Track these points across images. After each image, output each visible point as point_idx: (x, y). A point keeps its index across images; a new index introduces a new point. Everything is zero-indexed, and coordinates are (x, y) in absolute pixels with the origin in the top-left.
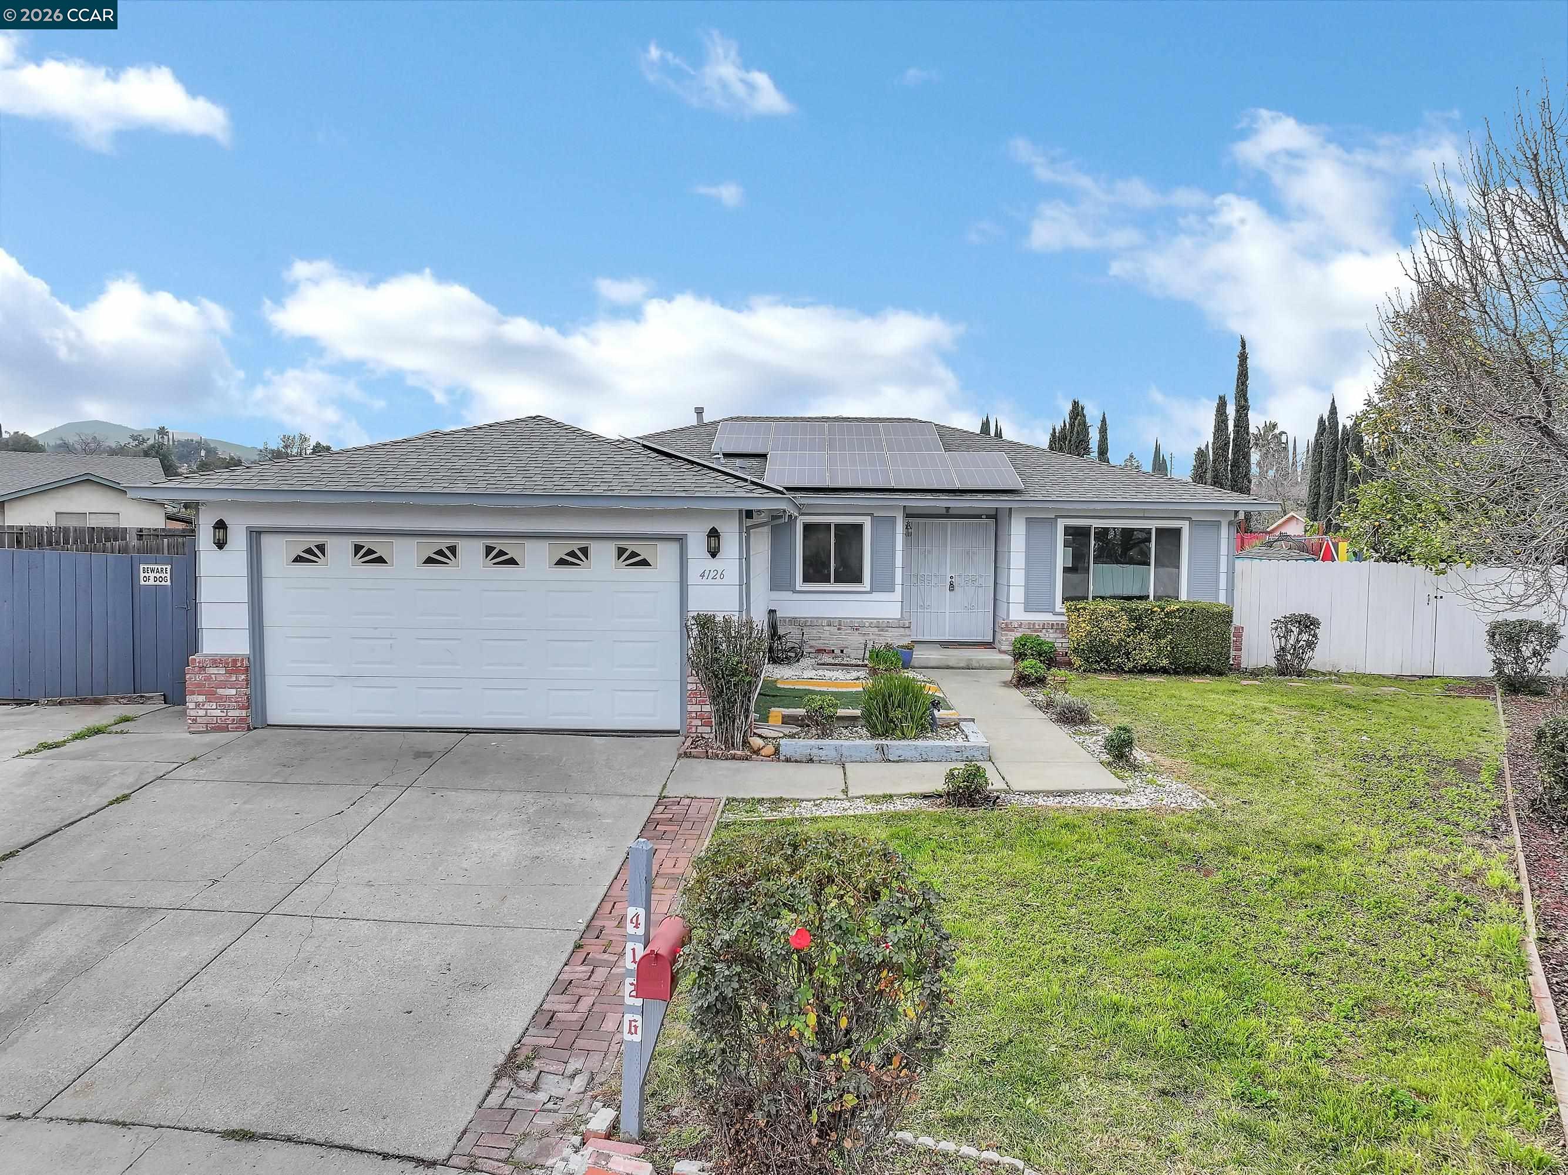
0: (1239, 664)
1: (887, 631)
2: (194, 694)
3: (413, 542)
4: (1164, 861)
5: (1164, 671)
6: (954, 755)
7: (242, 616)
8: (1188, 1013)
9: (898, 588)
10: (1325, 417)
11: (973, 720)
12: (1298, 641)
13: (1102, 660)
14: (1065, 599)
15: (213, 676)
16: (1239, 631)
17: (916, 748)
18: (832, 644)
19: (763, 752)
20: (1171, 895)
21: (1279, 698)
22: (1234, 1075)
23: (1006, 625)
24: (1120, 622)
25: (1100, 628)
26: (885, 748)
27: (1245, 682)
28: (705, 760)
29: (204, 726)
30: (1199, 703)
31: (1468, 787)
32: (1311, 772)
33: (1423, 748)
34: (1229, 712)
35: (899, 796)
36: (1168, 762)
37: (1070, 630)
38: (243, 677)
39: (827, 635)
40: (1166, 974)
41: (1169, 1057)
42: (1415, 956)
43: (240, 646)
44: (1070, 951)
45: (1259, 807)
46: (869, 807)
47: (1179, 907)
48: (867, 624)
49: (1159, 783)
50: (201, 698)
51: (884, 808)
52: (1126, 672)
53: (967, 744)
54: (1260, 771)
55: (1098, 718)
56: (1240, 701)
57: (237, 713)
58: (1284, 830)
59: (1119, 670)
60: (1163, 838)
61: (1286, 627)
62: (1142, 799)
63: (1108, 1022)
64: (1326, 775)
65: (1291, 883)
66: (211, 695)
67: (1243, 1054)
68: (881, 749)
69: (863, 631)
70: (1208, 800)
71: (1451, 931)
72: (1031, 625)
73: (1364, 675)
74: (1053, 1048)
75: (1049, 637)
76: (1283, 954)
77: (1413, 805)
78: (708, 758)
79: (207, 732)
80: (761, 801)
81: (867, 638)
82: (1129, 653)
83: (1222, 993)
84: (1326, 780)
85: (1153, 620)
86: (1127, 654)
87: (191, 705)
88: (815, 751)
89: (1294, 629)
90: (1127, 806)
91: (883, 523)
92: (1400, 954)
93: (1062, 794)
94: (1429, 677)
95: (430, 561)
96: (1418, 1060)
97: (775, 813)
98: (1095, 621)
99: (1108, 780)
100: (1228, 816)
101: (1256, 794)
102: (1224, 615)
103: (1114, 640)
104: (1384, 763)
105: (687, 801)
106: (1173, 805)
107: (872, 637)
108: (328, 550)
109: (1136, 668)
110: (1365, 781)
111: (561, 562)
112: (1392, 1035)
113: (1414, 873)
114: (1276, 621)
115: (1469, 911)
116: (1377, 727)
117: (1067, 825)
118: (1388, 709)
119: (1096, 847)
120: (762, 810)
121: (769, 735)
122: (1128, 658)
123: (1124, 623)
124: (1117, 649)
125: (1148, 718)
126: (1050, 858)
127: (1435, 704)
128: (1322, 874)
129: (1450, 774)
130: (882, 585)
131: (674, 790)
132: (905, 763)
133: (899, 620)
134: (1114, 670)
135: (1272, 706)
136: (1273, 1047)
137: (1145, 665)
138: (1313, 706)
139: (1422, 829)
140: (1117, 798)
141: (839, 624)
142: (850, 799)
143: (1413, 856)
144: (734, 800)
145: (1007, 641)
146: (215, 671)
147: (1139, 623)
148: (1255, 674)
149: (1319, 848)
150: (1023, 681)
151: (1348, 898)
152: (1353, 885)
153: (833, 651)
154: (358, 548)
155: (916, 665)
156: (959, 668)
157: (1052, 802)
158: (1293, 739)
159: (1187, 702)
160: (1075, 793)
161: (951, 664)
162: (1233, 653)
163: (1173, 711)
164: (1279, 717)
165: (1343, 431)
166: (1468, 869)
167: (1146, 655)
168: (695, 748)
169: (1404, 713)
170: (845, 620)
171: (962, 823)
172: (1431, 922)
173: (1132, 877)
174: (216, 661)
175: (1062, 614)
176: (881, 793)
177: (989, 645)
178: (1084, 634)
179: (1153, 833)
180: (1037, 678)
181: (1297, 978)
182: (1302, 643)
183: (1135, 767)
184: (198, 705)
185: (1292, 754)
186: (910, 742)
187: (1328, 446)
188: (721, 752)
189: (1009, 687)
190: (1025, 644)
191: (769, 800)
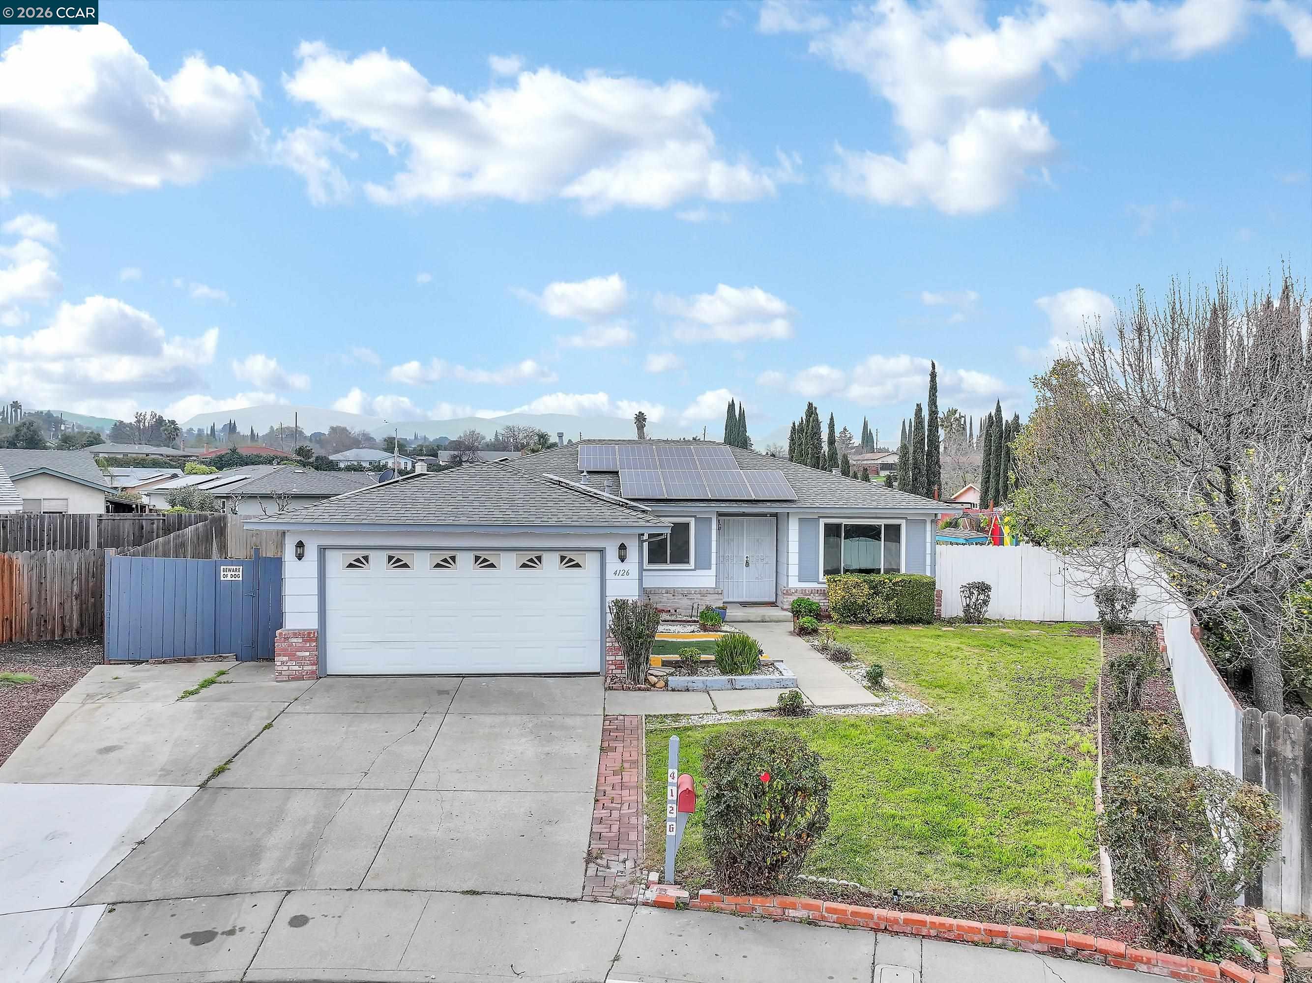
0: (940, 615)
1: (706, 596)
2: (280, 656)
3: (427, 554)
4: (909, 744)
5: (893, 622)
6: (776, 685)
7: (313, 603)
8: (928, 818)
9: (714, 567)
10: (993, 414)
11: (782, 661)
12: (977, 600)
13: (852, 615)
14: (826, 572)
15: (294, 644)
16: (939, 595)
17: (752, 680)
18: (669, 606)
19: (657, 685)
20: (915, 761)
21: (967, 641)
22: (952, 844)
23: (787, 591)
24: (863, 590)
25: (850, 594)
26: (733, 681)
27: (944, 629)
28: (622, 691)
29: (287, 677)
30: (917, 645)
31: (1076, 696)
32: (987, 690)
33: (1053, 672)
34: (936, 651)
35: (749, 711)
36: (903, 686)
37: (830, 594)
38: (314, 644)
39: (665, 599)
40: (916, 800)
41: (921, 838)
42: (1040, 787)
43: (312, 623)
44: (866, 792)
45: (958, 712)
46: (733, 718)
47: (919, 767)
48: (693, 592)
49: (900, 699)
50: (285, 659)
51: (742, 718)
52: (867, 623)
53: (781, 677)
54: (958, 690)
55: (856, 657)
56: (942, 643)
57: (310, 668)
58: (973, 725)
59: (863, 622)
60: (907, 731)
61: (970, 591)
62: (891, 708)
63: (890, 824)
64: (996, 691)
65: (977, 753)
66: (292, 656)
67: (957, 835)
68: (731, 681)
69: (690, 596)
70: (929, 708)
71: (1059, 775)
72: (803, 591)
73: (1020, 622)
74: (865, 837)
75: (816, 599)
76: (974, 788)
77: (1045, 708)
78: (623, 690)
79: (289, 681)
80: (666, 715)
81: (693, 601)
82: (870, 610)
83: (944, 808)
84: (996, 694)
85: (884, 588)
86: (868, 610)
87: (278, 663)
88: (690, 684)
89: (975, 592)
90: (883, 714)
91: (705, 522)
92: (1032, 787)
93: (844, 707)
94: (1061, 622)
95: (438, 566)
96: (1038, 833)
97: (677, 723)
98: (846, 589)
99: (869, 697)
100: (941, 718)
101: (956, 704)
102: (930, 585)
103: (860, 602)
104: (1030, 682)
105: (622, 718)
106: (909, 712)
107: (696, 601)
108: (370, 559)
109: (874, 620)
110: (1018, 694)
111: (524, 566)
112: (1027, 824)
113: (1042, 746)
114: (963, 586)
115: (1069, 765)
116: (1027, 659)
117: (853, 725)
118: (1034, 646)
119: (871, 737)
120: (668, 721)
121: (657, 674)
122: (869, 614)
123: (866, 591)
124: (862, 607)
125: (887, 656)
126: (847, 744)
127: (1063, 642)
128: (994, 748)
129: (1067, 688)
130: (703, 564)
131: (612, 711)
132: (746, 690)
133: (715, 588)
134: (860, 621)
135: (962, 646)
136: (971, 831)
137: (880, 618)
138: (988, 646)
139: (1048, 722)
140: (877, 709)
141: (672, 592)
142: (719, 714)
143: (1042, 737)
144: (650, 716)
145: (787, 601)
146: (295, 640)
147: (875, 589)
148: (951, 622)
149: (992, 734)
150: (803, 632)
151: (1008, 761)
152: (1010, 753)
153: (670, 611)
154: (390, 558)
155: (728, 620)
156: (757, 622)
157: (839, 712)
158: (976, 668)
159: (910, 645)
160: (852, 706)
161: (751, 619)
162: (936, 608)
163: (902, 651)
164: (967, 653)
165: (1006, 424)
166: (1070, 743)
167: (880, 611)
168: (614, 684)
169: (1043, 649)
170: (678, 590)
171: (792, 726)
172: (1049, 771)
173: (893, 753)
174: (297, 634)
175: (824, 583)
176: (738, 710)
177: (773, 604)
178: (840, 598)
179: (900, 728)
180: (812, 629)
181: (981, 800)
182: (980, 601)
183: (885, 689)
184: (283, 663)
185: (976, 678)
186: (746, 677)
187: (995, 436)
188: (632, 686)
189: (794, 635)
190: (800, 605)
191: (671, 715)
